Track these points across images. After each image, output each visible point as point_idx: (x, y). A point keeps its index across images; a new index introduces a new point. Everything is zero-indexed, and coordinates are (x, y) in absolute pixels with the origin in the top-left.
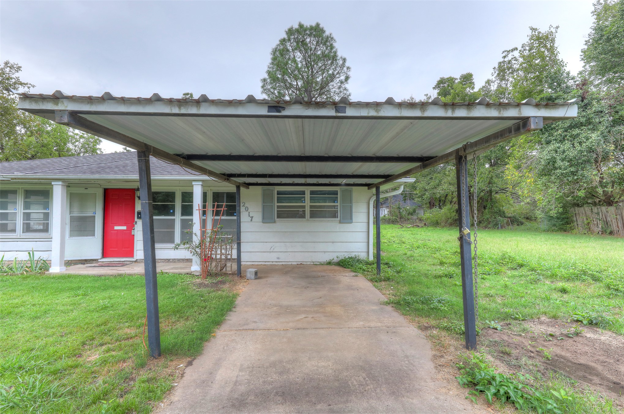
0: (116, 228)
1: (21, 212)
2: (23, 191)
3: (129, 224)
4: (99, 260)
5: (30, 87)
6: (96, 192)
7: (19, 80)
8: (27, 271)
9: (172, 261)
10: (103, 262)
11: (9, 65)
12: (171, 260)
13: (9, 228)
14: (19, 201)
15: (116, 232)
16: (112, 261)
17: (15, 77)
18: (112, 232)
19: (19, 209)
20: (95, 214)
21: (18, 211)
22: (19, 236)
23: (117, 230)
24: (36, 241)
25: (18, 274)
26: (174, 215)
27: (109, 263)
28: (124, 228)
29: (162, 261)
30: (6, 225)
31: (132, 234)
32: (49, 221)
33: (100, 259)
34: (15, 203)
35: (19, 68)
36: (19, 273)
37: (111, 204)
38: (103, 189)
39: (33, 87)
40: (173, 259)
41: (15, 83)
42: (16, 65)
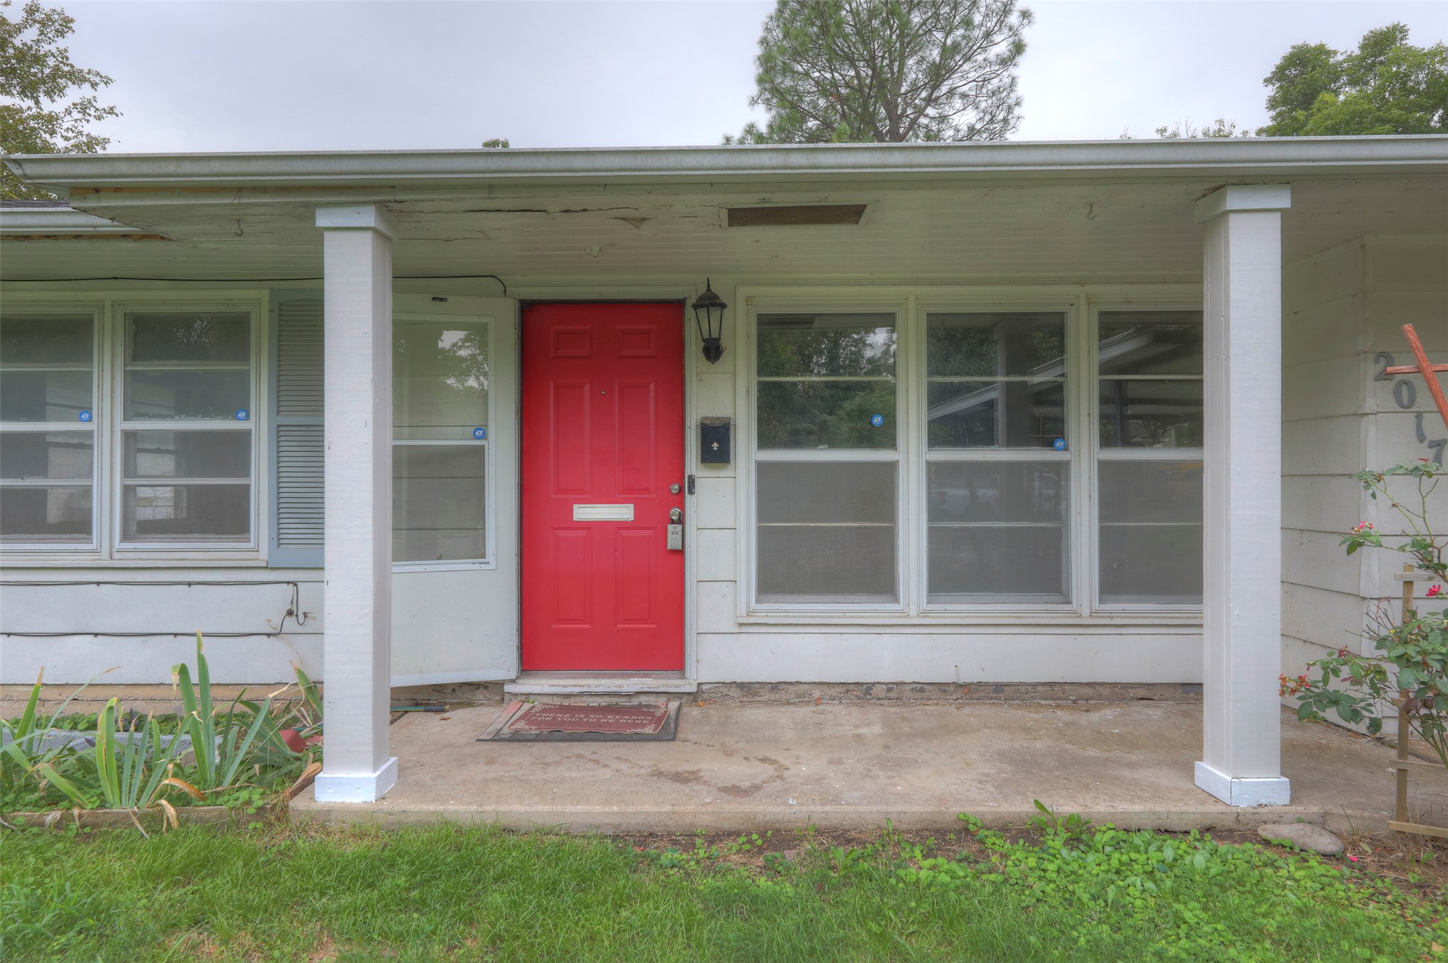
0: (585, 512)
1: (112, 432)
2: (120, 317)
3: (647, 490)
4: (508, 688)
5: (96, 84)
6: (483, 320)
7: (67, 59)
8: (180, 800)
9: (883, 694)
10: (528, 695)
11: (38, 16)
12: (880, 691)
13: (53, 514)
14: (101, 371)
15: (583, 533)
16: (577, 690)
17: (54, 50)
18: (560, 533)
19: (101, 416)
20: (484, 437)
21: (100, 427)
22: (105, 554)
23: (589, 526)
24: (190, 584)
25: (124, 820)
26: (891, 443)
27: (557, 701)
28: (622, 512)
29: (833, 692)
30: (39, 496)
31: (673, 542)
32: (247, 475)
33: (513, 681)
34: (84, 383)
35: (66, 25)
36: (130, 808)
37: (552, 385)
38: (518, 305)
39: (106, 83)
40: (890, 686)
41: (56, 73)
42: (58, 14)
